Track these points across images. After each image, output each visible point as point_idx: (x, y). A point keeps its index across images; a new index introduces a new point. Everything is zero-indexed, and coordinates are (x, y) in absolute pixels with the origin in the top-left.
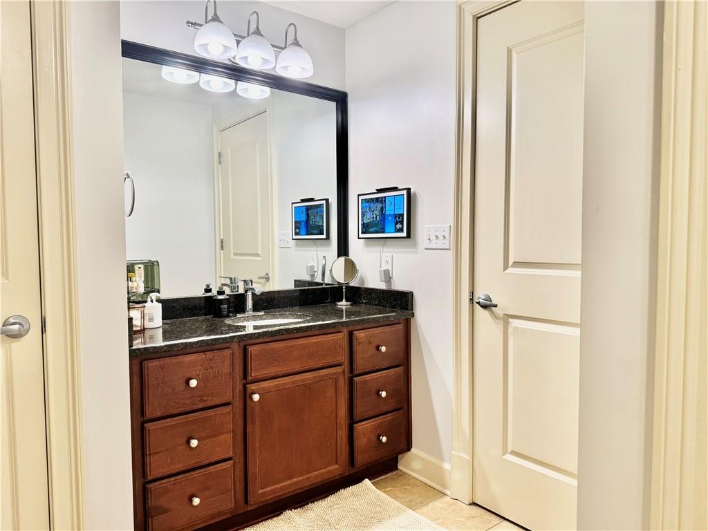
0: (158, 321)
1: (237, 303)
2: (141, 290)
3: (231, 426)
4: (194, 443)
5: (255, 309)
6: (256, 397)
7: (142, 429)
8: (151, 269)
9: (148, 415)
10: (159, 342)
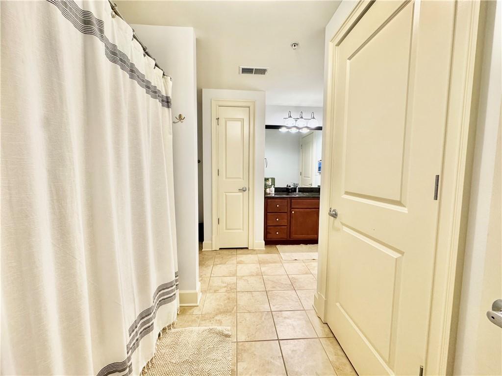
0: (273, 192)
1: (294, 190)
2: (270, 184)
3: (286, 218)
4: (277, 220)
5: (299, 192)
6: (293, 212)
7: (267, 214)
8: (273, 180)
9: (268, 211)
10: (273, 195)
